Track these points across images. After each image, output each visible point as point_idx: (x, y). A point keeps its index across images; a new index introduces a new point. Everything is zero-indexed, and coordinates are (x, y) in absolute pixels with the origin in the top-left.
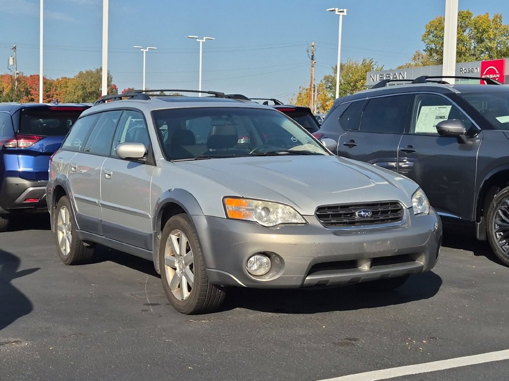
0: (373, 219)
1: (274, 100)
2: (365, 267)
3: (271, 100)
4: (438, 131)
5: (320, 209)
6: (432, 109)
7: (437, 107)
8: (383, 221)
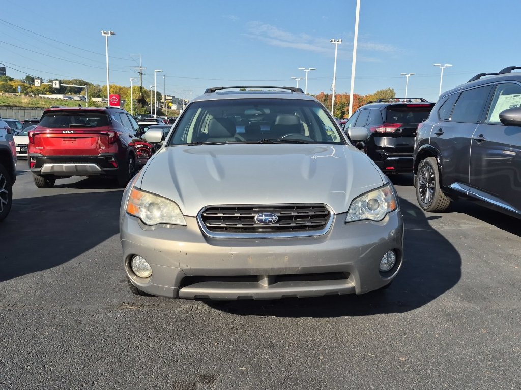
0: (278, 225)
1: (420, 98)
2: (265, 283)
3: (418, 98)
4: (501, 120)
5: (208, 209)
6: (508, 98)
7: (513, 95)
8: (295, 229)
